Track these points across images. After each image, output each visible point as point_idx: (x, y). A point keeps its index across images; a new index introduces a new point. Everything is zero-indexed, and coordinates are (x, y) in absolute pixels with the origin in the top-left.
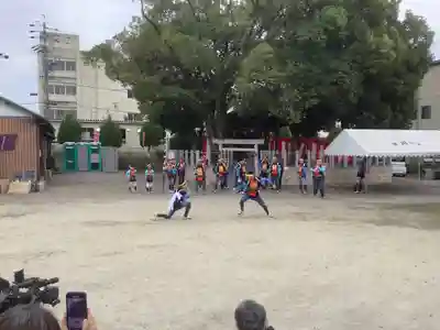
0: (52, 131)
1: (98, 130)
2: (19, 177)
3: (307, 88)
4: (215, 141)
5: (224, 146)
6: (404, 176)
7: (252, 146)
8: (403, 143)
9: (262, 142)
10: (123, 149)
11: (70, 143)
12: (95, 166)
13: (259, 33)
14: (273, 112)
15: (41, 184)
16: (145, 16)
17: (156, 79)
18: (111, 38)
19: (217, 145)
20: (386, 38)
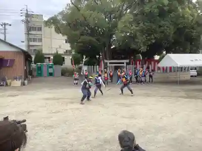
0: (31, 58)
1: (52, 58)
2: (16, 79)
3: (149, 35)
4: (106, 61)
5: (110, 63)
6: (196, 76)
7: (123, 63)
8: (196, 60)
9: (128, 61)
10: (64, 66)
11: (39, 64)
12: (51, 74)
13: (126, 10)
14: (133, 46)
15: (26, 82)
16: (72, 3)
17: (78, 32)
18: (57, 14)
19: (107, 63)
20: (187, 9)
